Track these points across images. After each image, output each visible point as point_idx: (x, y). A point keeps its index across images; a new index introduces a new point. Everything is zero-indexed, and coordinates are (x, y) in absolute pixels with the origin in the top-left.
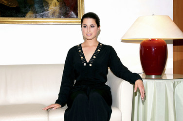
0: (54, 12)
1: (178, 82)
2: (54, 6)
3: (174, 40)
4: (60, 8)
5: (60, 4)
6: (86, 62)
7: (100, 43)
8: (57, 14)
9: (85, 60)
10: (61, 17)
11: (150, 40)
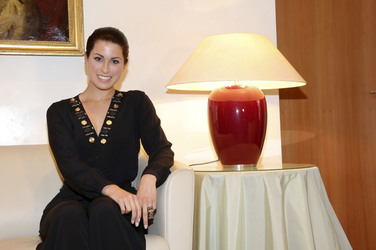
0: (12, 27)
1: (290, 176)
3: (280, 90)
4: (28, 19)
5: (27, 10)
6: (94, 135)
8: (19, 31)
10: (29, 39)
11: (229, 88)
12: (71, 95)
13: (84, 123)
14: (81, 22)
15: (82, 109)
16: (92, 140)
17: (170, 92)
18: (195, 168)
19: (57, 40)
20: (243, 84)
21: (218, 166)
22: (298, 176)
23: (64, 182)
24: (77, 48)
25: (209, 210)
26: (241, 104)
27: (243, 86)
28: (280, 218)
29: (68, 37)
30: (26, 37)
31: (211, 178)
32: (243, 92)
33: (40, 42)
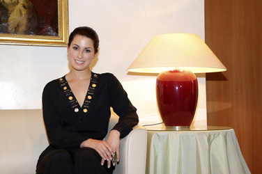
0: (18, 25)
1: (214, 135)
2: (18, 15)
3: (206, 73)
4: (29, 20)
5: (29, 13)
6: (78, 107)
7: (93, 74)
8: (23, 28)
9: (78, 103)
10: (30, 34)
11: (171, 72)
12: (59, 76)
13: (71, 98)
14: (67, 23)
15: (69, 88)
16: (77, 110)
17: (130, 73)
18: (148, 128)
19: (50, 35)
20: (181, 69)
21: (162, 126)
22: (221, 135)
24: (64, 41)
25: (156, 158)
26: (179, 83)
27: (181, 71)
28: (207, 163)
29: (58, 33)
30: (27, 33)
31: (158, 135)
32: (182, 75)
33: (37, 36)
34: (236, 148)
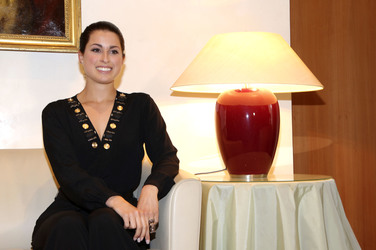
0: (3, 19)
1: (304, 188)
2: (3, 4)
3: (293, 94)
4: (20, 11)
6: (97, 140)
9: (97, 135)
10: (21, 33)
11: (239, 91)
12: (68, 95)
13: (86, 126)
15: (82, 110)
16: (95, 145)
17: (175, 94)
18: (203, 178)
19: (52, 35)
20: (254, 87)
21: (225, 175)
22: (314, 189)
23: (60, 189)
24: (73, 44)
25: (215, 223)
26: (251, 109)
27: (254, 89)
28: (294, 231)
29: (64, 31)
30: (17, 30)
31: (219, 189)
32: (254, 96)
33: (33, 37)
34: (338, 208)
